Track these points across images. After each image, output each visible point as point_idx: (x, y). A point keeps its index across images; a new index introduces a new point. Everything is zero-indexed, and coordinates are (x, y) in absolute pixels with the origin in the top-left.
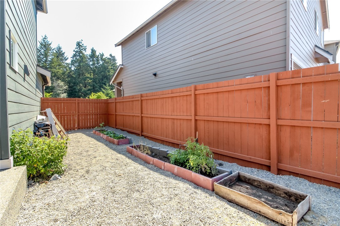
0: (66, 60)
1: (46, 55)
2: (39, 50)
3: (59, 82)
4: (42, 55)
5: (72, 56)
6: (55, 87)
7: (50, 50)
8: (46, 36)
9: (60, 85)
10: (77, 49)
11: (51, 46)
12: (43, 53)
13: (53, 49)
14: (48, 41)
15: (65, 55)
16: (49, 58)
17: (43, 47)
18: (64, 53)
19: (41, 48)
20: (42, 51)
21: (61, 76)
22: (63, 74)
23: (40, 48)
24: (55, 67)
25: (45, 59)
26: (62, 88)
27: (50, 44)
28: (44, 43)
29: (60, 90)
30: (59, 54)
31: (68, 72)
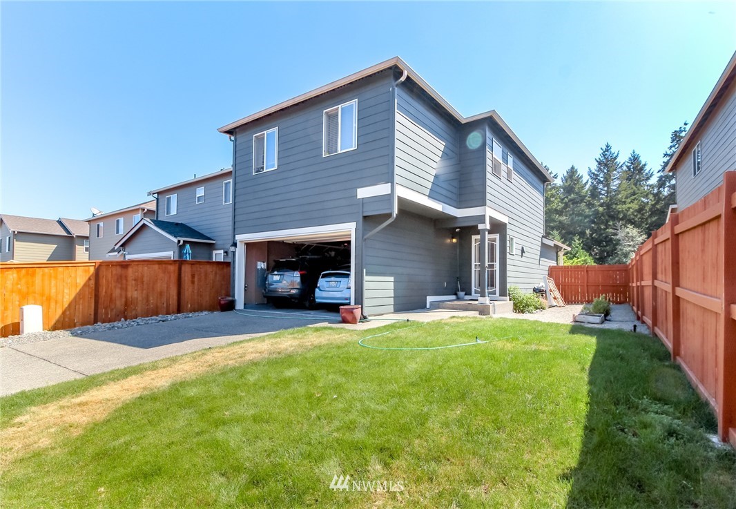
0: (648, 179)
1: (607, 182)
2: (594, 174)
3: (628, 230)
4: (601, 182)
5: (660, 168)
6: (620, 240)
7: (615, 170)
8: (607, 146)
9: (630, 234)
10: (673, 149)
11: (618, 160)
12: (602, 179)
13: (622, 166)
14: (613, 152)
15: (647, 168)
16: (615, 184)
17: (602, 167)
18: (645, 165)
19: (600, 170)
20: (602, 175)
21: (636, 216)
22: (640, 210)
23: (598, 171)
24: (623, 200)
25: (606, 189)
26: (632, 241)
27: (615, 158)
28: (604, 160)
29: (630, 246)
30: (636, 169)
31: (652, 205)
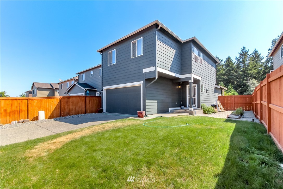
0: (262, 60)
1: (244, 62)
2: (238, 59)
3: (253, 81)
4: (241, 62)
5: (267, 55)
6: (249, 85)
7: (247, 57)
8: (244, 48)
9: (254, 83)
10: (273, 47)
11: (248, 53)
12: (241, 61)
13: (250, 55)
14: (246, 50)
15: (261, 56)
16: (247, 63)
17: (241, 56)
18: (260, 54)
19: (240, 57)
20: (241, 59)
21: (256, 75)
22: (258, 73)
24: (251, 69)
25: (243, 65)
26: (255, 85)
27: (247, 52)
28: (242, 53)
30: (256, 56)
31: (263, 71)
